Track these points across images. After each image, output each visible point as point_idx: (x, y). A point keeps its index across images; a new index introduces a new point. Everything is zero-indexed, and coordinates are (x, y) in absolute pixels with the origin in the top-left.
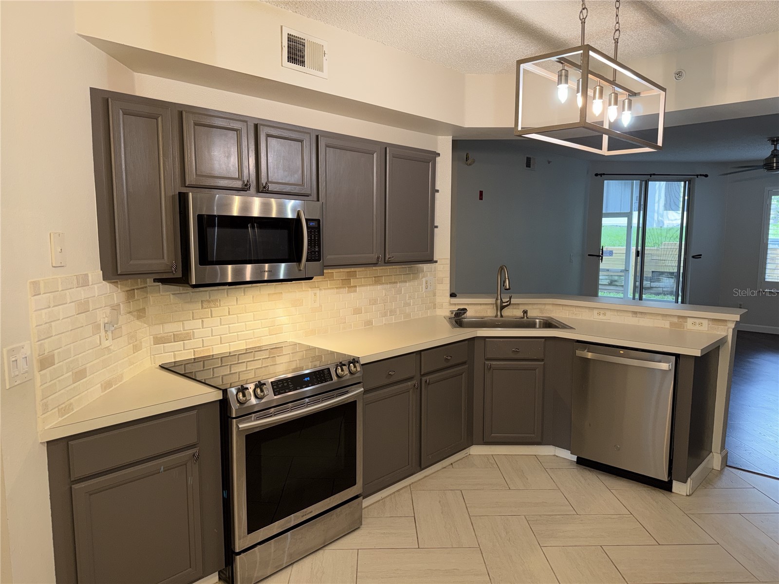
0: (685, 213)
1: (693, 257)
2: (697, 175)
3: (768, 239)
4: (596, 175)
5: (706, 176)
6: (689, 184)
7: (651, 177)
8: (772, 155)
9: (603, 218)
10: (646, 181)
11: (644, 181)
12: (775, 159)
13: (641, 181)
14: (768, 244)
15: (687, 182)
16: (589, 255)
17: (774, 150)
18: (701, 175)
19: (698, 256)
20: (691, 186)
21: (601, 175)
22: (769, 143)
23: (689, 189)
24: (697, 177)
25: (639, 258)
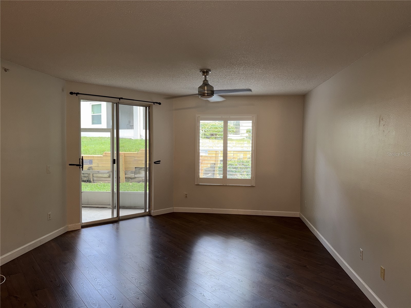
0: (148, 131)
1: (155, 163)
2: (154, 103)
3: (199, 149)
4: (71, 93)
5: (160, 104)
6: (149, 109)
7: (120, 100)
8: (203, 84)
9: (81, 133)
10: (117, 103)
11: (115, 103)
12: (206, 87)
13: (113, 103)
14: (199, 153)
15: (148, 107)
16: (70, 165)
17: (205, 80)
18: (156, 103)
19: (157, 162)
20: (151, 110)
21: (77, 94)
22: (201, 73)
23: (149, 112)
24: (154, 104)
25: (115, 165)
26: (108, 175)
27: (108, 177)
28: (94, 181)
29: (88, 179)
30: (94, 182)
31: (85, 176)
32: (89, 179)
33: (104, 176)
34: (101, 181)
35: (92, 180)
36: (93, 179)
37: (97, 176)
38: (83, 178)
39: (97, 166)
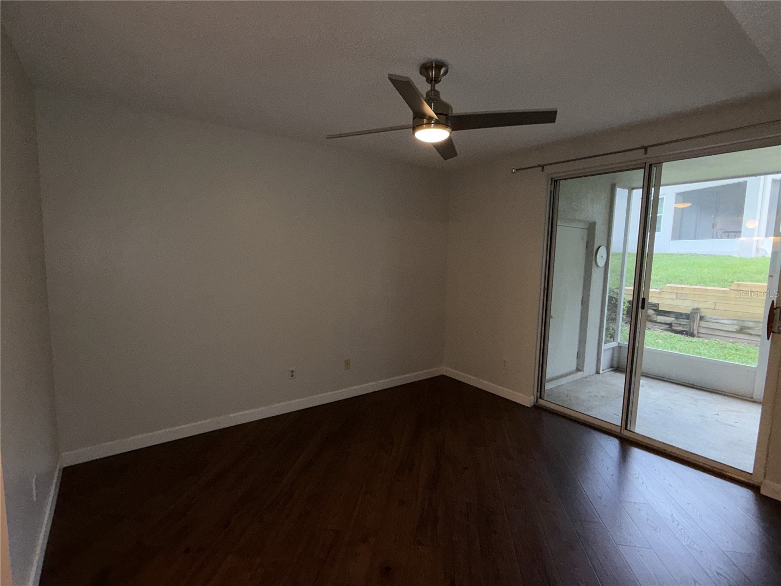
26: (736, 327)
27: (735, 331)
28: (700, 335)
29: (687, 329)
30: (699, 337)
31: (680, 324)
32: (690, 329)
33: (724, 329)
34: (717, 337)
35: (695, 332)
36: (698, 330)
37: (707, 326)
38: (674, 326)
39: (713, 307)
